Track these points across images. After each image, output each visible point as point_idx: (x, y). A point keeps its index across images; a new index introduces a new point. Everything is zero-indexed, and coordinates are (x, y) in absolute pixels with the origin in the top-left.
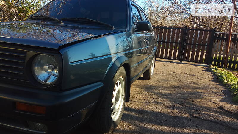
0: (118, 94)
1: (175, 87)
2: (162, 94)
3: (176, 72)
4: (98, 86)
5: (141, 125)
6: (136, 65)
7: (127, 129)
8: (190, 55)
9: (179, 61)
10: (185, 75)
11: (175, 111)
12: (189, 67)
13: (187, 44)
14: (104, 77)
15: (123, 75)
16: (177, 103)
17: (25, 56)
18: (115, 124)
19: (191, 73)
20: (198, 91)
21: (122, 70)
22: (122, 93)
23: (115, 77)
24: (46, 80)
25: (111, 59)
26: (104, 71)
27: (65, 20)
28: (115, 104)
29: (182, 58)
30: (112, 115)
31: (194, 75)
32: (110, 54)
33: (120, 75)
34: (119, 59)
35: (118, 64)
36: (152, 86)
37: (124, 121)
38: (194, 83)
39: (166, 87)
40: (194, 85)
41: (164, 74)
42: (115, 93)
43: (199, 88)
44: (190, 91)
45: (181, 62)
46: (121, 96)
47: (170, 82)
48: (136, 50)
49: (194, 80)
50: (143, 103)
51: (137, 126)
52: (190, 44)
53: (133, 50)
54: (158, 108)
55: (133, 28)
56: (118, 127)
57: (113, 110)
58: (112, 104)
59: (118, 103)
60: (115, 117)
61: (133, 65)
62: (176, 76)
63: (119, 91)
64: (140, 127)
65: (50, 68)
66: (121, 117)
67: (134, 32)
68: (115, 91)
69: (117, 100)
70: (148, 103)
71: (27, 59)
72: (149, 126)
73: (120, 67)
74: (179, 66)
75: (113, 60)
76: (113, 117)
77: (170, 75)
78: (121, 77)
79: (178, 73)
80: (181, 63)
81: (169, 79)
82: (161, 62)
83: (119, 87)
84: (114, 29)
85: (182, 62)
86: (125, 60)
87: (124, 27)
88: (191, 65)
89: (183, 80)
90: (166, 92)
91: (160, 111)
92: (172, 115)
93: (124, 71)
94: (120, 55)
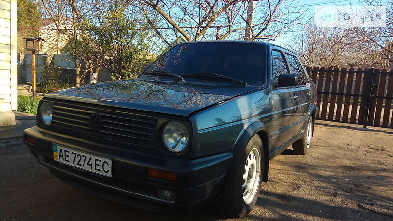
0: (251, 169)
1: (346, 167)
2: (321, 177)
3: (352, 144)
4: (226, 156)
5: (284, 213)
6: (277, 132)
7: (263, 215)
8: (382, 115)
9: (362, 126)
10: (367, 149)
11: (338, 200)
12: (379, 136)
13: (375, 97)
14: (234, 147)
15: (258, 146)
16: (343, 190)
17: (156, 123)
18: (248, 208)
19: (379, 146)
20: (383, 174)
21: (257, 139)
22: (257, 168)
23: (247, 148)
24: (174, 147)
25: (242, 125)
26: (233, 139)
27: (186, 77)
28: (248, 182)
29: (366, 121)
30: (244, 196)
31: (382, 150)
32: (241, 120)
33: (253, 146)
34: (252, 125)
35: (251, 132)
36: (307, 164)
37: (260, 206)
38: (380, 163)
39: (329, 167)
40: (379, 166)
41: (331, 146)
42: (247, 168)
43: (385, 170)
44: (370, 174)
45: (365, 127)
46: (255, 173)
47: (338, 160)
48: (276, 112)
49: (382, 157)
50: (289, 186)
51: (278, 213)
52: (381, 97)
53: (272, 113)
54: (312, 195)
55: (273, 84)
56: (252, 213)
57: (244, 189)
58: (243, 181)
59: (252, 180)
60: (249, 198)
61: (274, 133)
62: (352, 150)
63: (252, 165)
64: (282, 215)
65: (179, 136)
66: (256, 200)
67: (275, 88)
68: (247, 165)
69: (250, 177)
70: (297, 187)
71: (158, 126)
72: (295, 215)
73: (254, 134)
74: (361, 134)
75: (245, 127)
76: (245, 198)
77: (341, 148)
78: (254, 148)
79: (356, 145)
80: (364, 129)
81: (338, 155)
82: (328, 127)
83: (253, 161)
84: (247, 86)
85: (368, 127)
86: (261, 126)
87: (260, 83)
88: (383, 133)
89: (362, 157)
90: (328, 173)
91: (313, 198)
92: (332, 205)
93: (260, 141)
94: (254, 120)
